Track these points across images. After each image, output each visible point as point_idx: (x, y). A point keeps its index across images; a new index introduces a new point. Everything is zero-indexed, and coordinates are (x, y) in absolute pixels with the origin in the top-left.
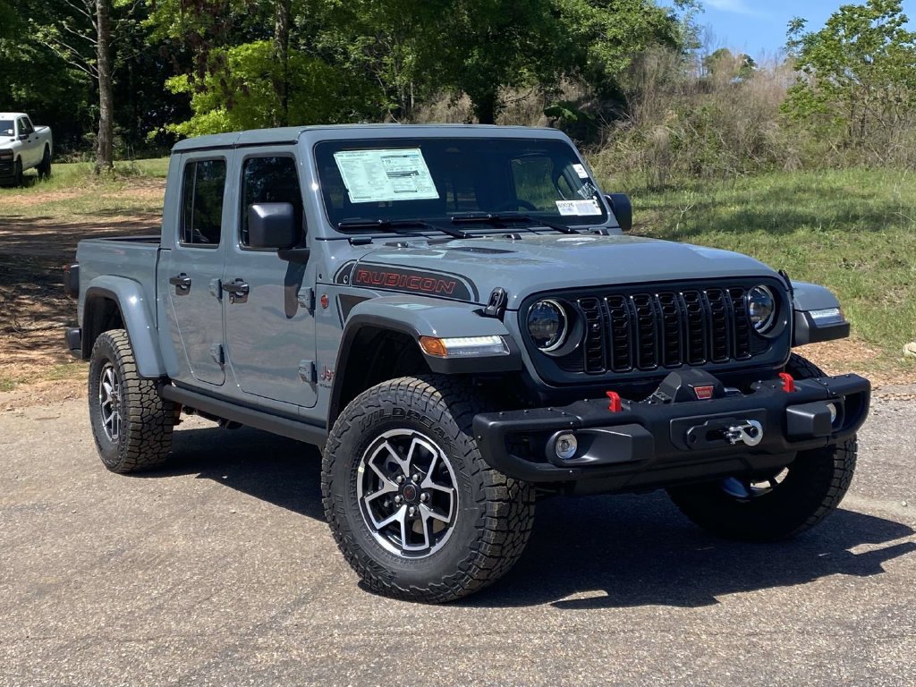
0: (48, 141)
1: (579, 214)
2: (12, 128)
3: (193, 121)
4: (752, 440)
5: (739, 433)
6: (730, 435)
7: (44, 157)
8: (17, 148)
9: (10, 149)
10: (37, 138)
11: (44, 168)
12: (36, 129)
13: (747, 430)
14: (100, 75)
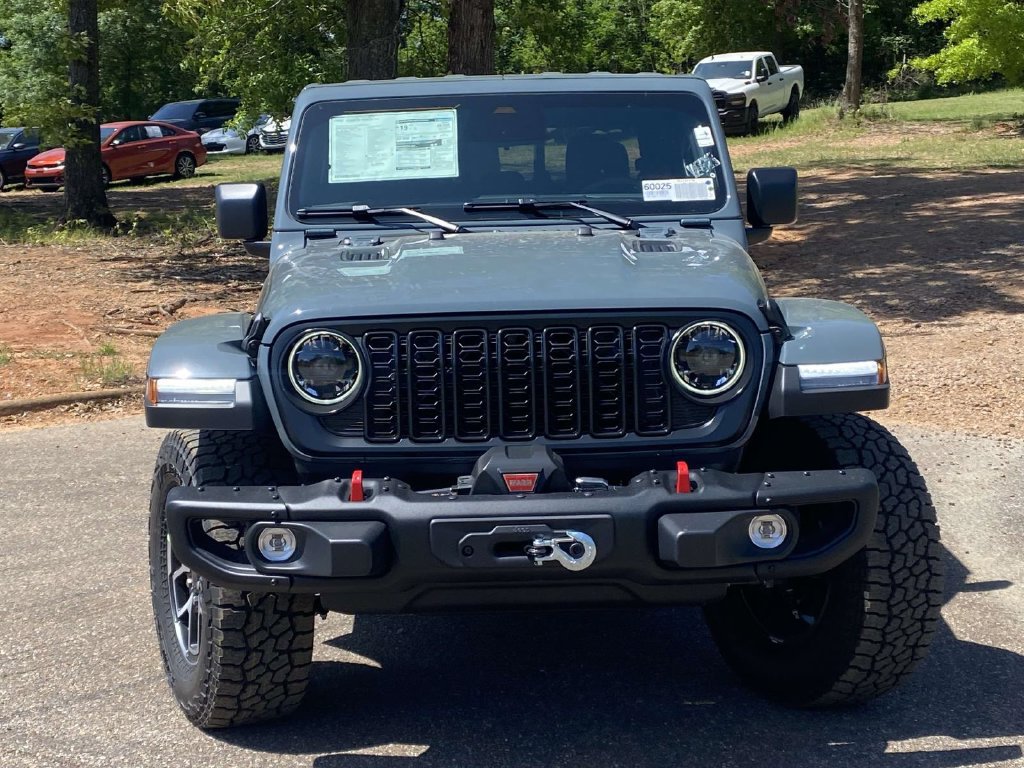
0: (797, 82)
1: (675, 199)
2: (750, 70)
3: (943, 52)
4: (573, 561)
5: (549, 550)
6: (534, 551)
7: (790, 100)
8: (752, 91)
9: (743, 94)
10: (781, 80)
11: (790, 112)
12: (782, 69)
13: (564, 546)
14: (850, 4)
